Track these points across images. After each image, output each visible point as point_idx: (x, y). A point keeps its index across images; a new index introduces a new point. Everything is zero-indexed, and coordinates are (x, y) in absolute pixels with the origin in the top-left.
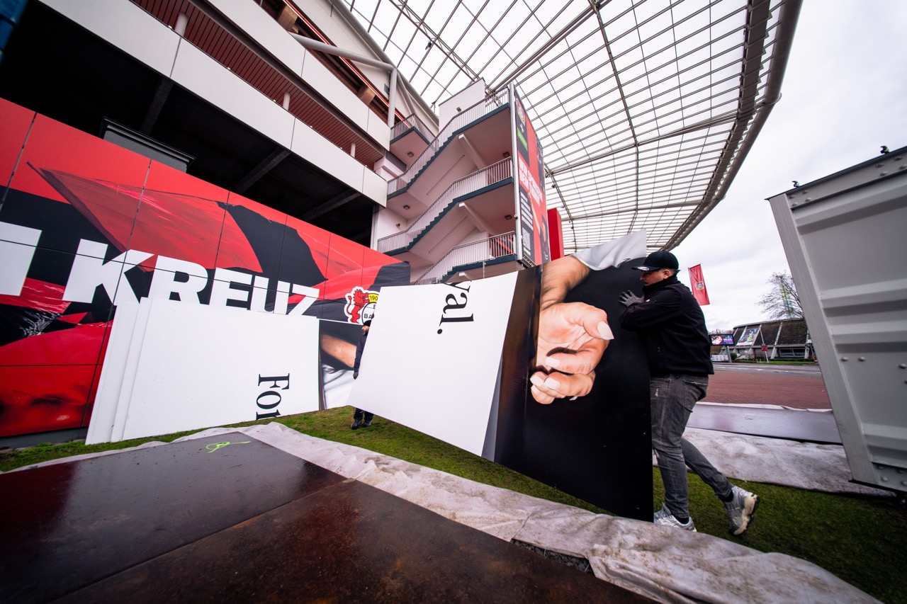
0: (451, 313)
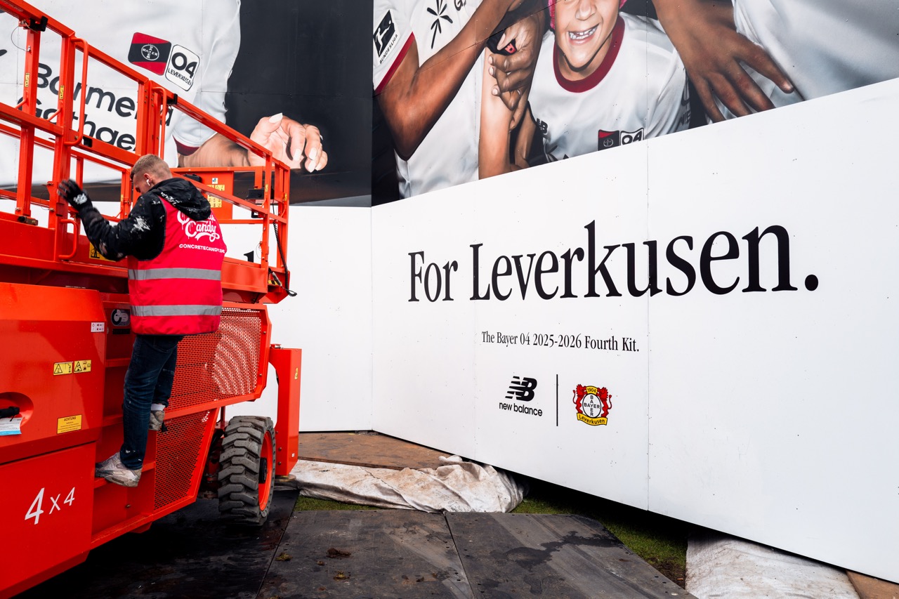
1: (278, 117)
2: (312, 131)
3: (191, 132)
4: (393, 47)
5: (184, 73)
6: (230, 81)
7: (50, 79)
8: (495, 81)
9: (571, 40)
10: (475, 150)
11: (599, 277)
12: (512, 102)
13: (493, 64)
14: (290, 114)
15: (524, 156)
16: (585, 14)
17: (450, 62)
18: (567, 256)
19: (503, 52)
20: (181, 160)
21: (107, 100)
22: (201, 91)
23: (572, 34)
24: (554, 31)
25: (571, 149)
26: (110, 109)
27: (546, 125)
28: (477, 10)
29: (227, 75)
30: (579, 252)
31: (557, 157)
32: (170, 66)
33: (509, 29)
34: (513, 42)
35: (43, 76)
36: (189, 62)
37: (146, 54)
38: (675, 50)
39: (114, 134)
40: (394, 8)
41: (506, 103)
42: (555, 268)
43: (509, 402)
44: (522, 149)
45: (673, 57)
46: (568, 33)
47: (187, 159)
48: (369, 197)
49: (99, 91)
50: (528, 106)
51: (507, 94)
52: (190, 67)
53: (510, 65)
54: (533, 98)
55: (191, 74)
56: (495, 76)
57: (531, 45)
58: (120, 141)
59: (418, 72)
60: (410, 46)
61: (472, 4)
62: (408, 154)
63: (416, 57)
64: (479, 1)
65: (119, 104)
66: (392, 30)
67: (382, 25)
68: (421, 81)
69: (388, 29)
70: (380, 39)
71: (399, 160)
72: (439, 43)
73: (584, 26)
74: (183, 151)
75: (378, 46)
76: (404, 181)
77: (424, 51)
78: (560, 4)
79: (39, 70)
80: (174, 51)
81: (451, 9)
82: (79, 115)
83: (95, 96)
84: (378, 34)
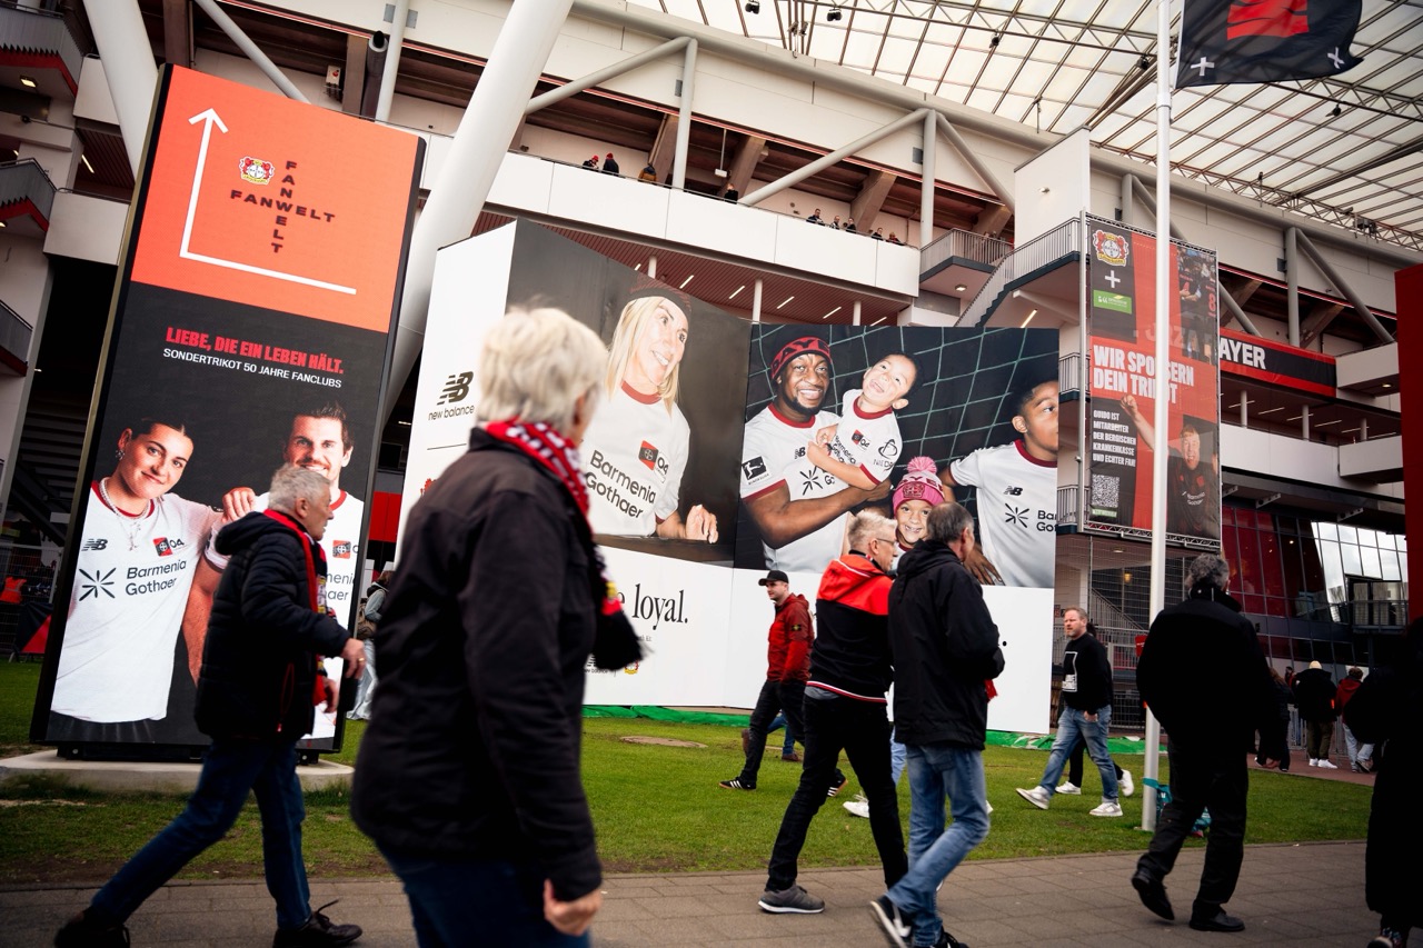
0: (676, 616)
1: (700, 506)
2: (713, 517)
3: (662, 509)
4: (763, 479)
5: (662, 470)
7: (602, 463)
9: (906, 529)
14: (705, 507)
16: (915, 521)
17: (820, 508)
20: (657, 526)
21: (626, 481)
22: (669, 484)
23: (906, 527)
26: (627, 488)
28: (843, 490)
29: (681, 476)
32: (657, 464)
35: (599, 461)
36: (665, 464)
37: (647, 455)
39: (628, 504)
40: (766, 457)
46: (904, 526)
47: (660, 526)
48: (732, 562)
49: (623, 475)
52: (665, 467)
55: (666, 472)
58: (631, 510)
59: (789, 502)
60: (782, 486)
61: (839, 486)
62: (776, 546)
63: (788, 494)
64: (846, 486)
65: (632, 486)
66: (763, 469)
67: (753, 463)
68: (792, 509)
69: (759, 467)
70: (750, 469)
71: (766, 547)
72: (810, 494)
73: (913, 526)
74: (659, 521)
75: (747, 473)
76: (771, 560)
77: (796, 494)
78: (900, 511)
79: (597, 456)
80: (659, 456)
81: (821, 480)
82: (613, 489)
83: (622, 477)
84: (748, 466)
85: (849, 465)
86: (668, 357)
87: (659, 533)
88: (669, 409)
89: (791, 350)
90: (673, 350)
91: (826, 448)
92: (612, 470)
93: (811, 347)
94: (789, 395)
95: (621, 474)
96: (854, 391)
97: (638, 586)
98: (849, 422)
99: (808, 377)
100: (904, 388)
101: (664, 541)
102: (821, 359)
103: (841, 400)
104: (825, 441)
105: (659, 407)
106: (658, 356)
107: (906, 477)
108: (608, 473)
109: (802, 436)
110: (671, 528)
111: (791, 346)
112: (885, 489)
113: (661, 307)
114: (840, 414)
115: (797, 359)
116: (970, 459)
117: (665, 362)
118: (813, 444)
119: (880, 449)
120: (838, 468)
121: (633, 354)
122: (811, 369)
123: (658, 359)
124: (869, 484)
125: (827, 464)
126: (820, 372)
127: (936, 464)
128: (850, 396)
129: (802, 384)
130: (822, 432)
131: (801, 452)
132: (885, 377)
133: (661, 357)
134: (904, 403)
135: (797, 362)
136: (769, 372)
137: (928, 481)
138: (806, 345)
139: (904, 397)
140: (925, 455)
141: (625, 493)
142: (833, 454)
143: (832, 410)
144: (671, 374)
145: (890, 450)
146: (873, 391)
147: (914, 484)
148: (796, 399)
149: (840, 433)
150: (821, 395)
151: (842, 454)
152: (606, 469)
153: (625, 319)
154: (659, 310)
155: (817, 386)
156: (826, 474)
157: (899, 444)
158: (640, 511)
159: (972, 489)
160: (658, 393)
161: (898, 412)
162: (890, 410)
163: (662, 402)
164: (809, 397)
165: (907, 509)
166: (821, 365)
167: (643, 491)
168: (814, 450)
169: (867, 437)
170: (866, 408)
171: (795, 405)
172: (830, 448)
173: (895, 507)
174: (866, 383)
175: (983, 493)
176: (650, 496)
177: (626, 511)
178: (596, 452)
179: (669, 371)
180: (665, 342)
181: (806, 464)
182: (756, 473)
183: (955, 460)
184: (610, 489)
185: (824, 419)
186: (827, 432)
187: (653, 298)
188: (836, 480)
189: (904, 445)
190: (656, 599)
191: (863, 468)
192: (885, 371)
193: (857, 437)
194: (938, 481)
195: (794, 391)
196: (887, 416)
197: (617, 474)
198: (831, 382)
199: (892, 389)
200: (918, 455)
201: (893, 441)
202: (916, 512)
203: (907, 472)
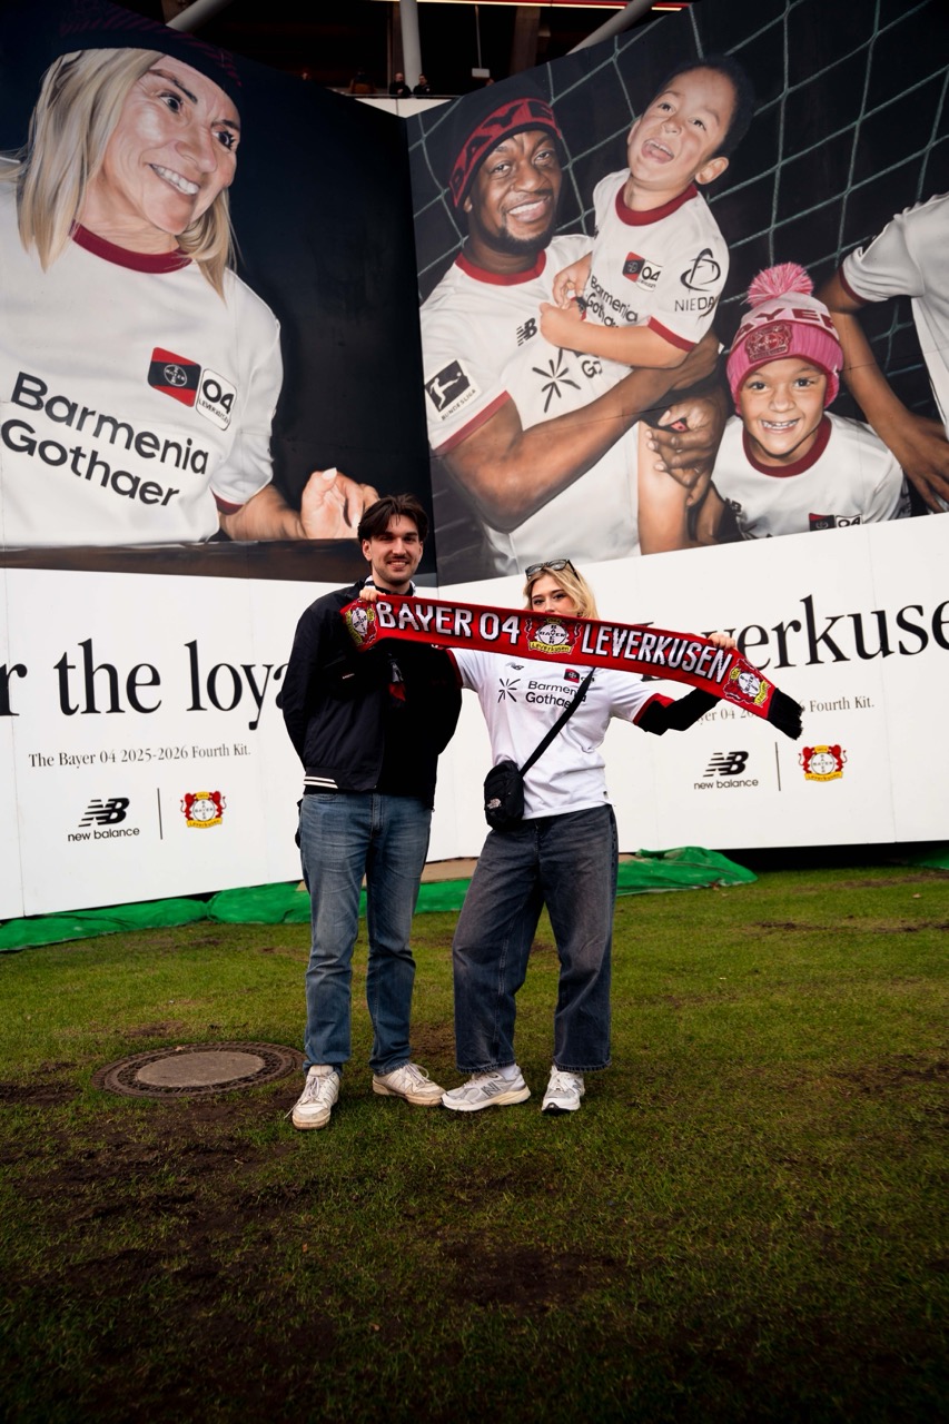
1: (332, 473)
3: (232, 484)
4: (466, 403)
5: (218, 406)
6: (275, 423)
7: (45, 399)
8: (658, 457)
9: (766, 429)
10: (634, 525)
11: (822, 647)
12: (687, 479)
13: (653, 439)
14: (345, 471)
15: (711, 532)
16: (782, 407)
17: (582, 429)
18: (780, 630)
19: (668, 428)
20: (222, 520)
21: (122, 434)
22: (241, 432)
23: (766, 424)
24: (742, 417)
25: (775, 529)
26: (128, 446)
27: (739, 506)
28: (621, 382)
29: (271, 414)
30: (796, 625)
31: (756, 535)
32: (200, 394)
33: (674, 408)
34: (684, 421)
35: (34, 394)
36: (224, 393)
37: (170, 377)
38: (890, 452)
39: (136, 481)
40: (466, 359)
41: (678, 480)
42: (764, 640)
43: (708, 780)
44: (707, 526)
45: (889, 456)
46: (760, 422)
47: (230, 520)
48: (434, 576)
49: (113, 421)
50: (711, 485)
51: (679, 472)
52: (225, 399)
53: (680, 443)
54: (715, 478)
55: (228, 408)
56: (657, 451)
57: (710, 426)
58: (143, 491)
59: (520, 436)
60: (503, 407)
61: (613, 374)
62: (509, 523)
63: (517, 419)
64: (625, 372)
65: (139, 441)
66: (464, 383)
67: (444, 376)
68: (529, 446)
69: (455, 380)
70: (439, 391)
71: (492, 532)
72: (560, 407)
73: (781, 418)
74: (225, 508)
75: (436, 399)
76: (503, 557)
77: (531, 414)
78: (746, 393)
79: (27, 384)
80: (204, 377)
81: (576, 374)
82: (87, 451)
83: (107, 428)
84: (435, 385)
85: (626, 328)
86: (197, 176)
87: (231, 530)
88: (216, 283)
89: (480, 141)
90: (206, 164)
91: (576, 309)
92: (75, 413)
93: (516, 121)
94: (489, 226)
95: (103, 419)
96: (613, 176)
97: (193, 646)
98: (613, 240)
99: (521, 180)
100: (714, 134)
101: (249, 548)
102: (539, 135)
103: (589, 204)
104: (571, 294)
105: (190, 278)
106: (168, 174)
107: (751, 319)
108: (68, 420)
109: (525, 298)
110: (263, 519)
111: (480, 132)
112: (708, 355)
113: (158, 73)
114: (592, 232)
115: (495, 153)
116: (886, 240)
117: (191, 189)
118: (551, 308)
119: (683, 277)
120: (607, 341)
121: (95, 171)
122: (523, 163)
123: (169, 184)
124: (672, 354)
125: (583, 338)
126: (540, 161)
127: (811, 273)
128: (605, 192)
129: (512, 196)
130: (564, 278)
131: (529, 330)
132: (672, 126)
133: (175, 178)
134: (721, 164)
135: (496, 158)
136: (449, 197)
137: (798, 313)
138: (506, 121)
139: (717, 154)
140: (780, 260)
141: (119, 456)
142: (592, 317)
143: (576, 230)
144: (210, 214)
145: (705, 271)
146: (652, 163)
147: (767, 328)
148: (504, 231)
149: (597, 269)
150: (549, 207)
151: (608, 311)
152: (60, 410)
153: (56, 92)
154: (150, 79)
155: (539, 192)
156: (583, 358)
157: (722, 256)
158: (171, 492)
159: (901, 304)
160: (180, 251)
161: (707, 190)
162: (691, 190)
163: (193, 267)
164: (526, 218)
165: (760, 386)
166: (541, 149)
167: (172, 452)
168: (552, 316)
169: (653, 260)
170: (643, 202)
171: (504, 243)
172: (582, 303)
173: (734, 389)
174: (636, 150)
175: (928, 306)
176: (192, 459)
177: (131, 494)
178: (22, 377)
179: (203, 205)
180: (180, 146)
181: (542, 350)
182: (452, 394)
183: (851, 251)
184: (78, 453)
185: (563, 251)
186: (572, 275)
187: (129, 53)
188: (604, 363)
189: (732, 253)
190: (248, 669)
191: (655, 325)
192: (670, 113)
193: (634, 267)
194: (819, 308)
195: (498, 217)
196: (688, 205)
197: (91, 422)
198: (566, 174)
199: (690, 145)
200: (765, 265)
201: (708, 251)
202: (781, 387)
203: (748, 308)
